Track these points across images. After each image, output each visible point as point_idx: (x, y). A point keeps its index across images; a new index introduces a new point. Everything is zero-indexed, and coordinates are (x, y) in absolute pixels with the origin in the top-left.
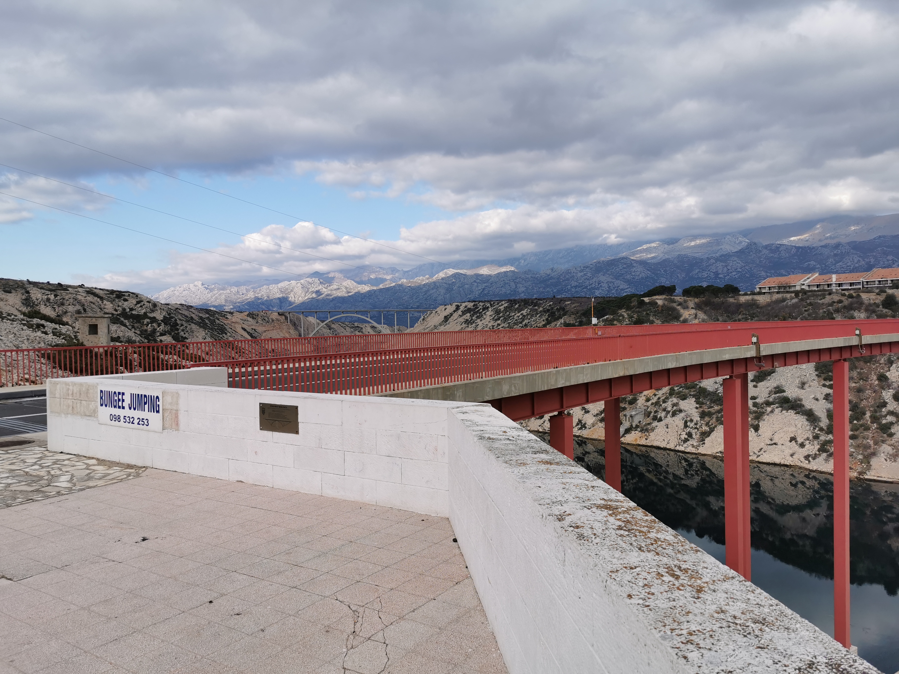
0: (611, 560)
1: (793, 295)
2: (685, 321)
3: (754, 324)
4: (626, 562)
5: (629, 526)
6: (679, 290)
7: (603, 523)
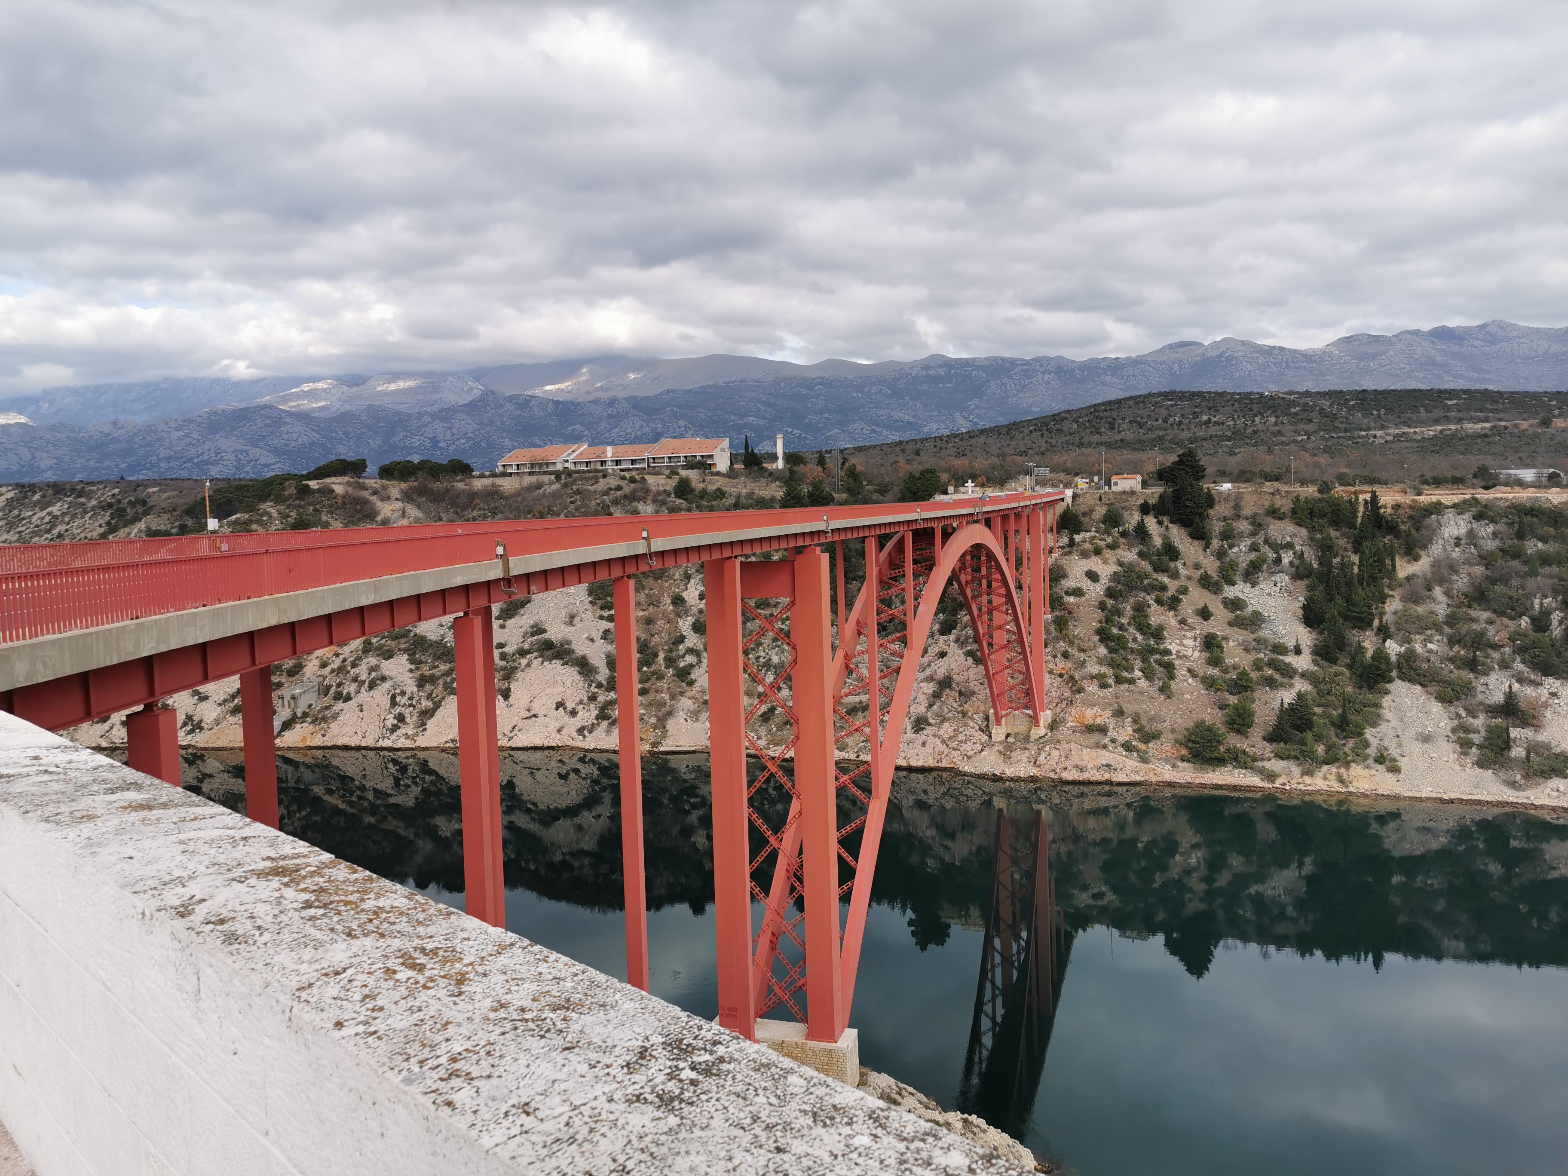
0: (296, 967)
1: (553, 477)
2: (385, 522)
3: (496, 524)
4: (325, 964)
5: (325, 898)
6: (372, 468)
7: (274, 902)
